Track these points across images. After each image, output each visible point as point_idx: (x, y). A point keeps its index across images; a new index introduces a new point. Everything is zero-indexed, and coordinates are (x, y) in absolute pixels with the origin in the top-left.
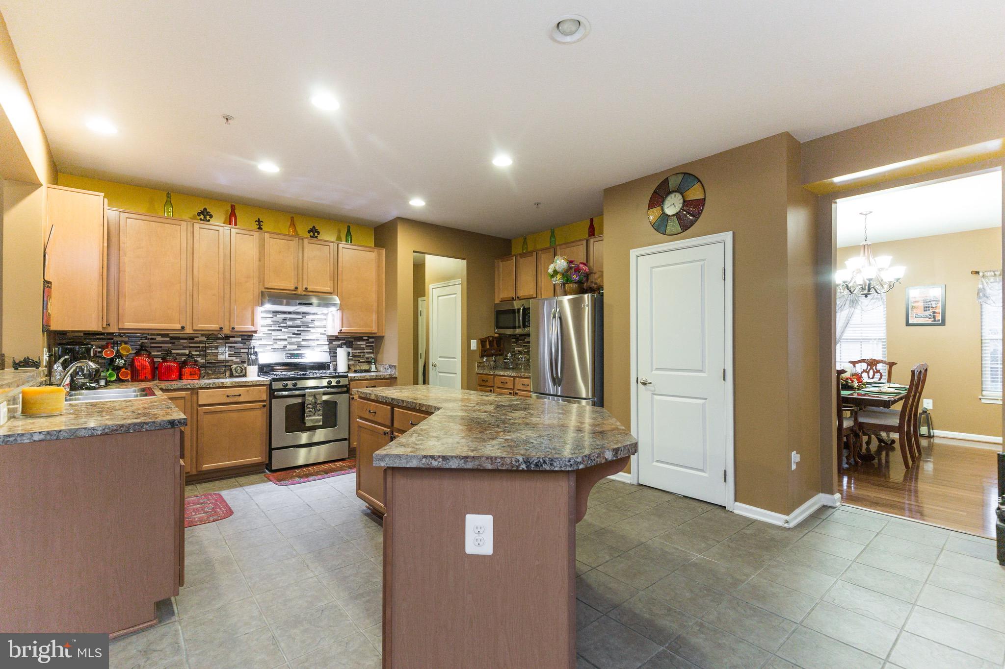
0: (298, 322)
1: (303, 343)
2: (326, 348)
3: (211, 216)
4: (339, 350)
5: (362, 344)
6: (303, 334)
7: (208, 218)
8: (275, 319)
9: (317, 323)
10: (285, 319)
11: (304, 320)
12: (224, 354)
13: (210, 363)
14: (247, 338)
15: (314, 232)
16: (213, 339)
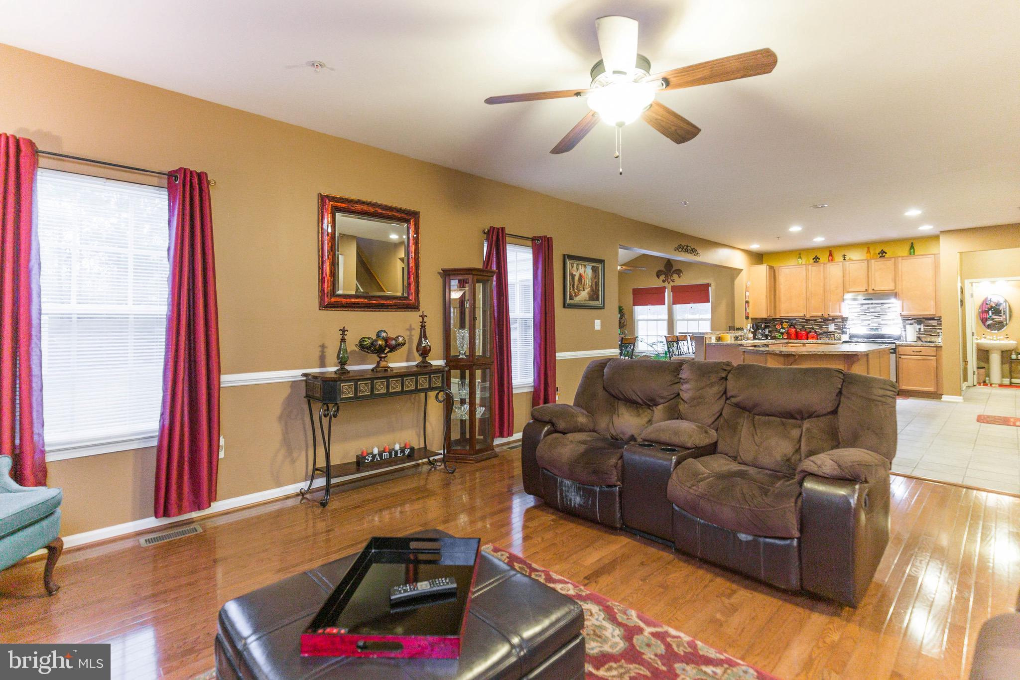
0: (878, 309)
1: (882, 322)
2: (901, 325)
3: (819, 259)
4: (908, 327)
6: (881, 316)
8: (862, 308)
9: (891, 310)
10: (868, 308)
11: (882, 307)
12: (832, 327)
13: (824, 332)
14: (844, 320)
15: (882, 254)
16: (825, 320)
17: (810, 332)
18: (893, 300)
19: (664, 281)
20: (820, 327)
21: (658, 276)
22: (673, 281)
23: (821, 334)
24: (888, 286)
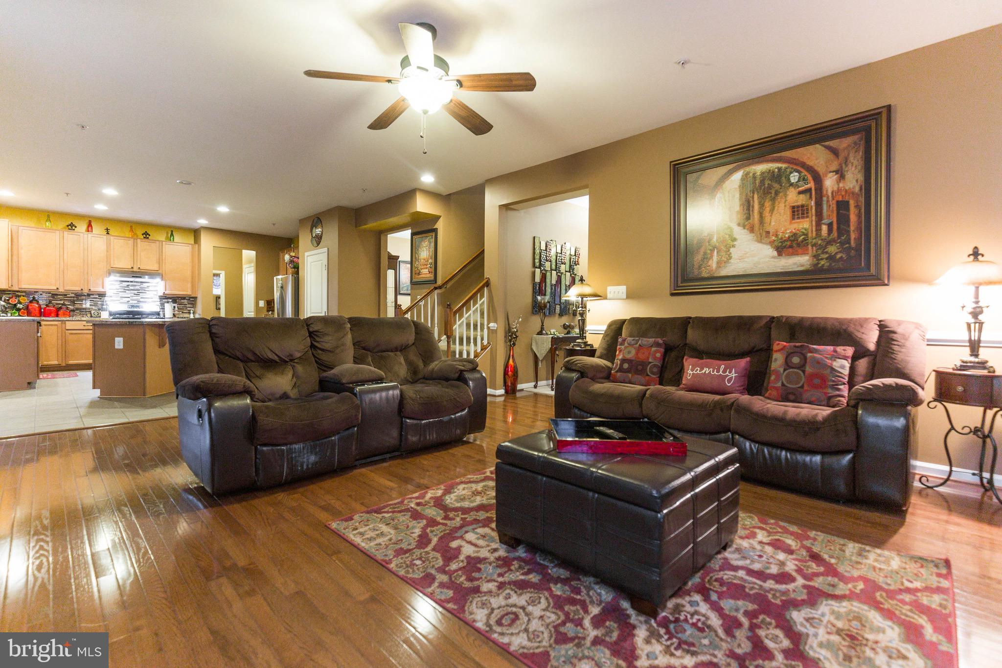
0: (137, 287)
1: (141, 300)
2: (159, 303)
3: (76, 227)
4: (166, 305)
5: (185, 302)
6: (141, 294)
7: (74, 228)
8: (121, 285)
9: (151, 288)
10: (128, 286)
12: (87, 304)
13: (77, 309)
14: (102, 295)
15: (146, 235)
16: (79, 296)
17: (61, 308)
18: (158, 280)
20: (73, 303)
23: (73, 311)
24: (153, 266)
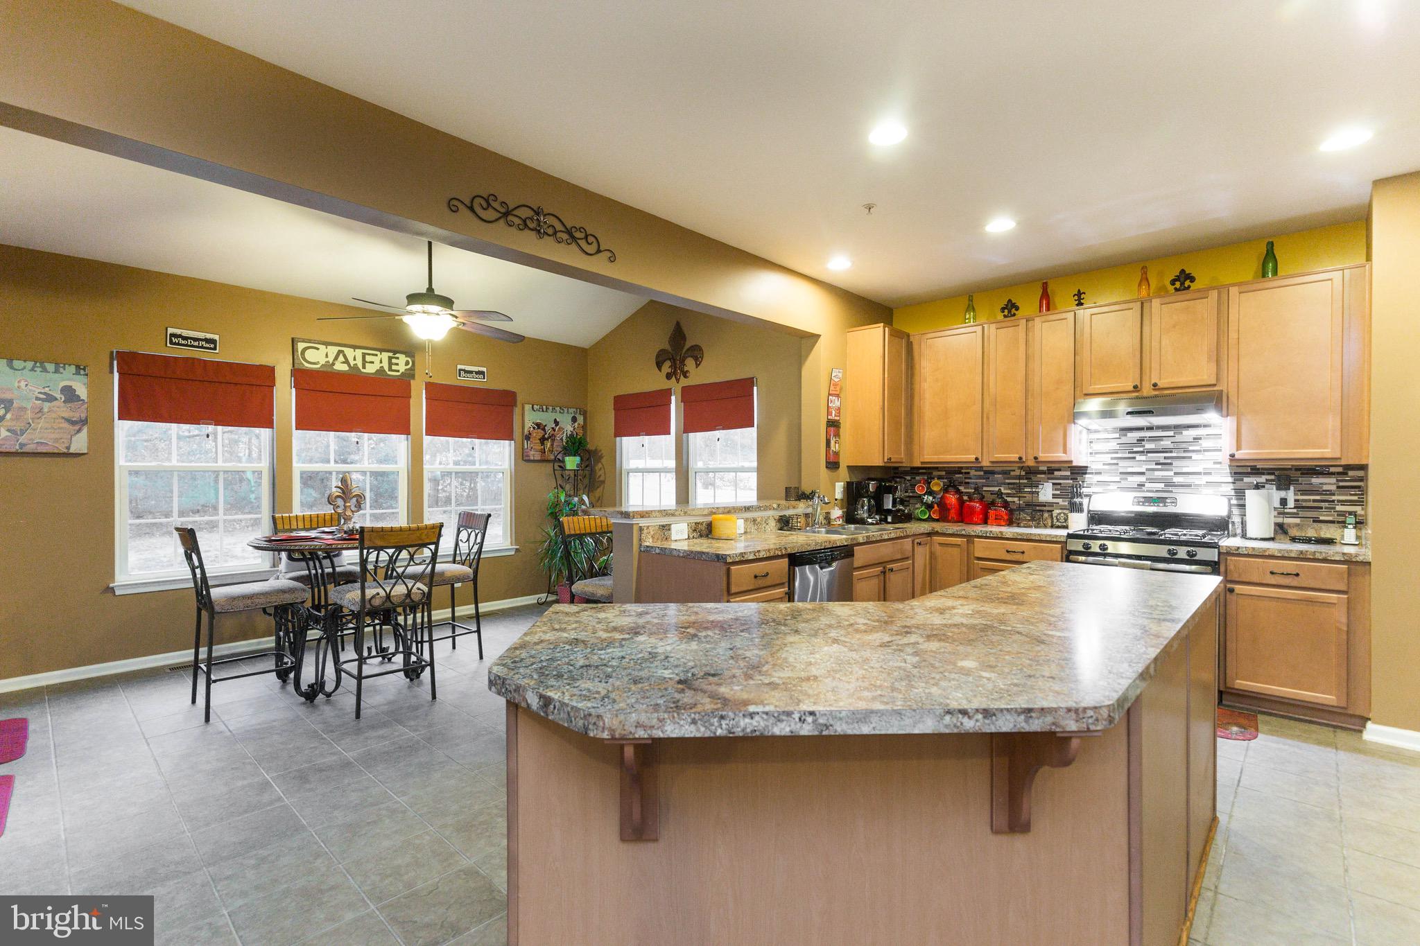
0: (1166, 443)
1: (1177, 479)
2: (1229, 489)
3: (1017, 309)
4: (1252, 496)
5: (1329, 483)
6: (1176, 463)
8: (1124, 440)
9: (1205, 444)
10: (1141, 440)
11: (1178, 438)
13: (1028, 505)
14: (1079, 472)
15: (1183, 280)
16: (1032, 473)
17: (993, 503)
18: (1211, 416)
19: (669, 376)
20: (1019, 489)
21: (659, 365)
22: (685, 374)
23: (1020, 509)
24: (1197, 372)
